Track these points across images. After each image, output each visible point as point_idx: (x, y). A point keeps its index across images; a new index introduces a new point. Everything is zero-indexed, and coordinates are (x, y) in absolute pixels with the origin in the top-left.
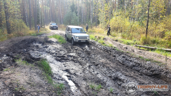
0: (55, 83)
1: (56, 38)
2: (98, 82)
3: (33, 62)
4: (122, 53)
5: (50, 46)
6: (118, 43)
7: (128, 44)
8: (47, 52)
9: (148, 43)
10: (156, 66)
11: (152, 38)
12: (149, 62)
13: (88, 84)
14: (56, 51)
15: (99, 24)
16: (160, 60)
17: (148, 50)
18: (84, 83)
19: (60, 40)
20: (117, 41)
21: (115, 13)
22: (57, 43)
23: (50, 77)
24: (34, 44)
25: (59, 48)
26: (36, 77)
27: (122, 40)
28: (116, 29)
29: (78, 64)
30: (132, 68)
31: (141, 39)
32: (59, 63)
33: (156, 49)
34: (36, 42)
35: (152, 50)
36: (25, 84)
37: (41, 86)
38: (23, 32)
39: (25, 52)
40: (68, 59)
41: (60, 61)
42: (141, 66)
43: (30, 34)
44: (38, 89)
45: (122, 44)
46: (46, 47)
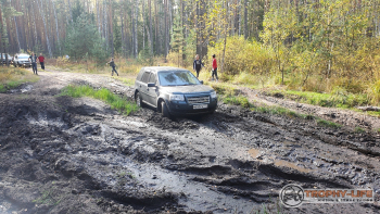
1: (98, 98)
5: (105, 127)
19: (116, 104)
22: (109, 111)
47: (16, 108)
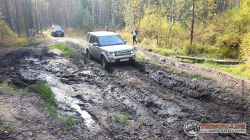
0: (61, 116)
1: (60, 49)
2: (126, 110)
3: (26, 86)
4: (159, 68)
5: (52, 62)
6: (152, 54)
7: (167, 55)
8: (47, 70)
9: (194, 53)
10: (204, 84)
11: (199, 46)
12: (196, 79)
13: (110, 115)
14: (61, 69)
15: (125, 26)
16: (210, 75)
17: (194, 63)
18: (105, 113)
19: (67, 52)
20: (150, 50)
21: (147, 11)
22: (62, 56)
23: (53, 108)
24: (26, 59)
25: (65, 63)
26: (31, 108)
27: (158, 49)
28: (149, 34)
29: (94, 86)
30: (171, 88)
31: (184, 47)
32: (67, 86)
33: (204, 60)
34: (29, 57)
35: (200, 61)
36: (13, 120)
37: (39, 122)
38: (7, 40)
39: (11, 71)
40: (80, 80)
41: (67, 83)
42: (184, 86)
43: (19, 44)
44: (34, 127)
45: (158, 55)
46: (46, 63)
47: (22, 53)
